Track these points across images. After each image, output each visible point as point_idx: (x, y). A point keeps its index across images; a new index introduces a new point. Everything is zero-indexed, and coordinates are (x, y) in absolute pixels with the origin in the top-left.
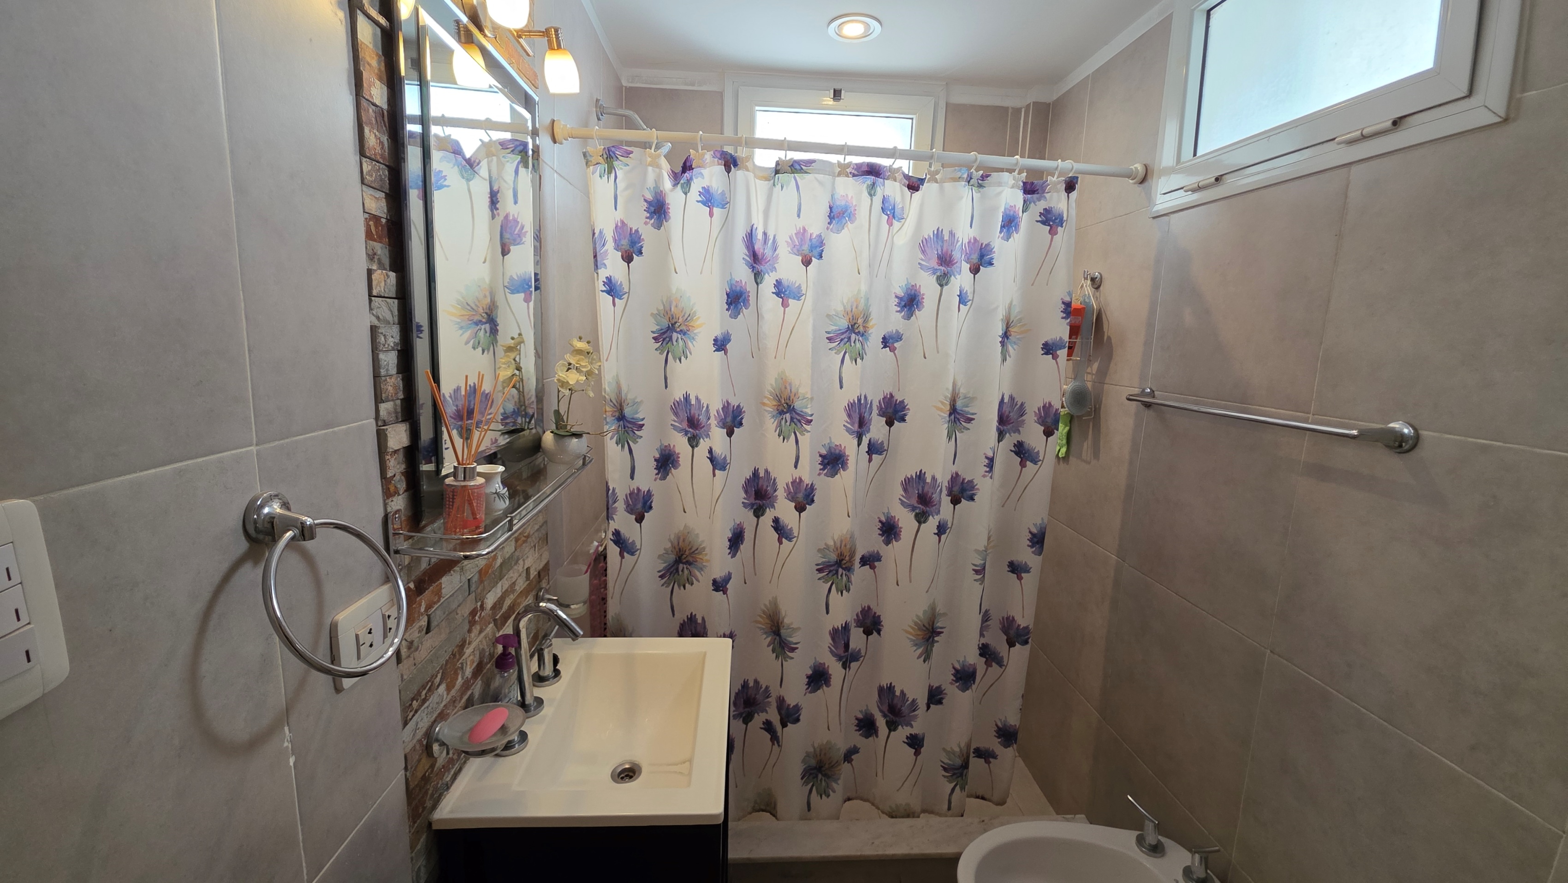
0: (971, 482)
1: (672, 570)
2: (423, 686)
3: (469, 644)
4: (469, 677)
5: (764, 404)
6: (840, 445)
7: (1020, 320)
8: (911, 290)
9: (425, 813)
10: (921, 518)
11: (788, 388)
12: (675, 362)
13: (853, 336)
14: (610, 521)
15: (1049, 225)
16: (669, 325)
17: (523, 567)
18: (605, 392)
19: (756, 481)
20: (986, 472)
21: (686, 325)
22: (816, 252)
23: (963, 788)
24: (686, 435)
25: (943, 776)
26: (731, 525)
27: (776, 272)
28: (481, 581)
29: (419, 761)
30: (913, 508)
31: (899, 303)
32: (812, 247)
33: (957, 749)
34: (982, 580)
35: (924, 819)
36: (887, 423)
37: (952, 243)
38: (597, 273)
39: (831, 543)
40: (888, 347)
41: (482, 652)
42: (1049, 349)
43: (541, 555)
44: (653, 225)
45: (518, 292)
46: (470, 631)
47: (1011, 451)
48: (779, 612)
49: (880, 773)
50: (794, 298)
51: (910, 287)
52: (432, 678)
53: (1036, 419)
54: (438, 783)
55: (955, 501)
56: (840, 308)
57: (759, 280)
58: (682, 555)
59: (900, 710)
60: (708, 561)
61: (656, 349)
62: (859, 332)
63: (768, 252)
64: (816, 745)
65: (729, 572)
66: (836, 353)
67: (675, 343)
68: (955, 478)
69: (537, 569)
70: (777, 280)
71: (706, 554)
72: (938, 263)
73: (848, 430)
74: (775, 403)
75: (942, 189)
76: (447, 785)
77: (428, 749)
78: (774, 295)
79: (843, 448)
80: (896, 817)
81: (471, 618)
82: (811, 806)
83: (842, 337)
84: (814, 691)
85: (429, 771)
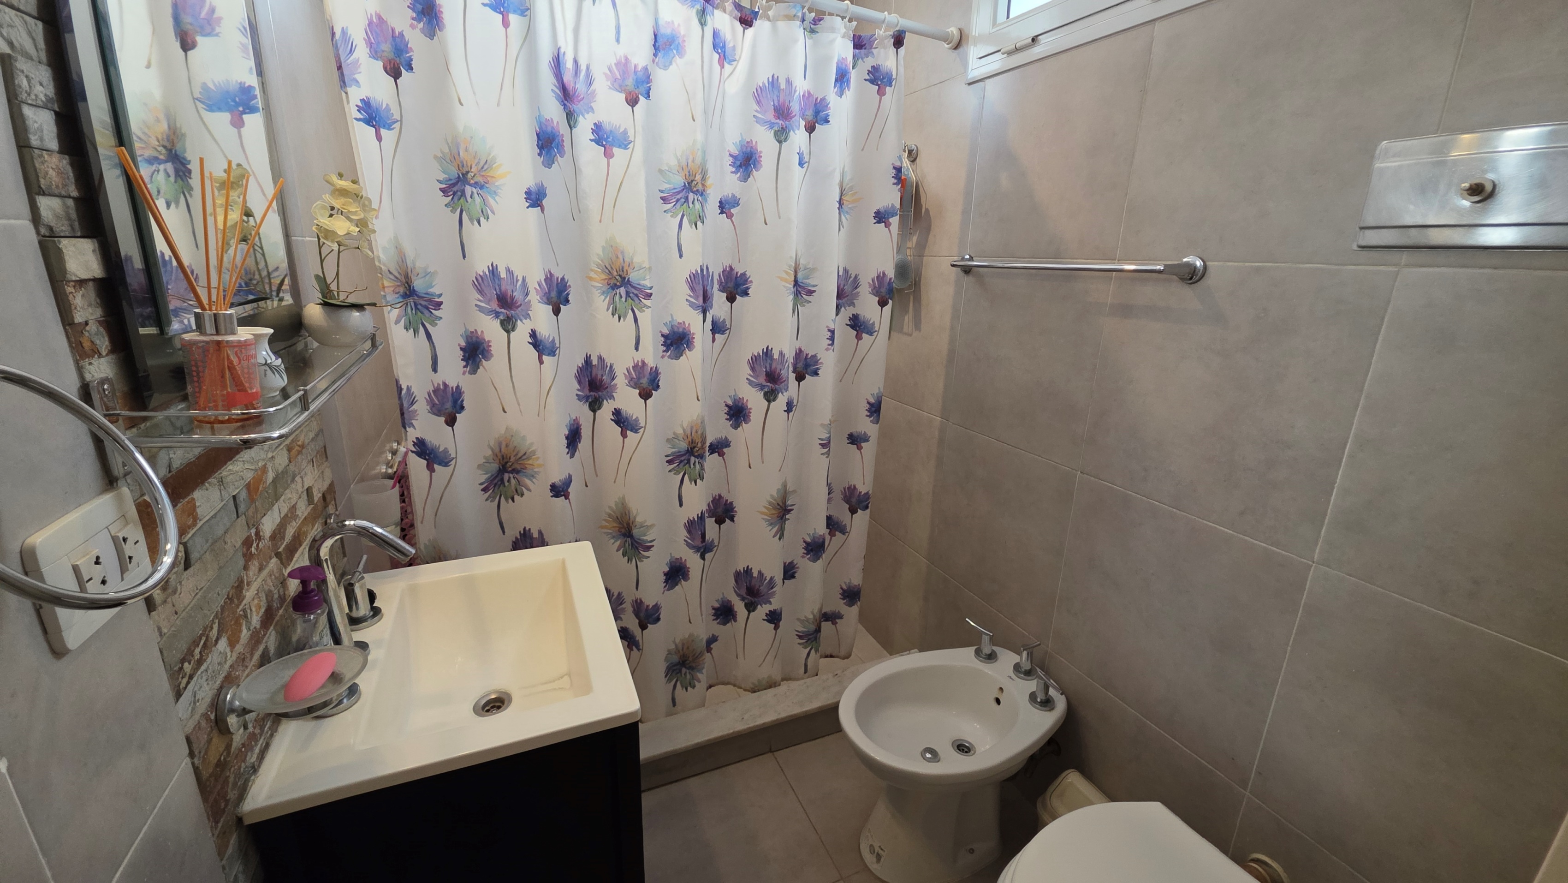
0: (814, 356)
1: (496, 481)
2: (194, 642)
3: (248, 584)
4: (258, 626)
5: (591, 279)
6: (684, 322)
7: (851, 188)
8: (747, 147)
9: (229, 807)
10: (770, 396)
11: (621, 257)
12: (473, 224)
13: (691, 196)
14: (408, 429)
15: (877, 85)
16: (458, 174)
17: (303, 486)
18: (379, 261)
19: (589, 369)
20: (829, 345)
21: (483, 176)
22: (642, 89)
23: (817, 651)
24: (497, 317)
25: (799, 644)
26: (567, 421)
27: (594, 113)
28: (252, 500)
29: (209, 741)
30: (762, 387)
31: (734, 163)
32: (638, 83)
33: (811, 616)
34: (828, 453)
35: (784, 687)
36: (727, 298)
37: (790, 93)
38: (346, 93)
39: (680, 431)
40: (725, 213)
41: (269, 594)
42: (881, 217)
43: (323, 472)
44: (422, 31)
45: (220, 109)
46: (246, 568)
47: (847, 325)
48: (629, 512)
49: (741, 655)
50: (620, 147)
51: (745, 143)
52: (205, 629)
53: (870, 290)
54: (240, 768)
55: (800, 378)
56: (673, 162)
57: (572, 123)
58: (507, 463)
59: (758, 590)
60: (540, 466)
61: (446, 205)
62: (697, 190)
63: (580, 87)
64: (677, 641)
65: (569, 474)
66: (672, 216)
67: (469, 199)
68: (799, 353)
69: (321, 490)
70: (595, 124)
71: (538, 458)
72: (774, 116)
73: (692, 305)
74: (604, 277)
75: (775, 29)
76: (253, 767)
77: (220, 726)
78: (593, 143)
79: (687, 326)
80: (759, 691)
81: (245, 549)
82: (676, 701)
83: (678, 197)
84: (672, 588)
85: (225, 754)
